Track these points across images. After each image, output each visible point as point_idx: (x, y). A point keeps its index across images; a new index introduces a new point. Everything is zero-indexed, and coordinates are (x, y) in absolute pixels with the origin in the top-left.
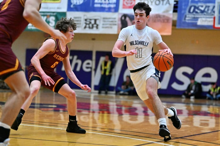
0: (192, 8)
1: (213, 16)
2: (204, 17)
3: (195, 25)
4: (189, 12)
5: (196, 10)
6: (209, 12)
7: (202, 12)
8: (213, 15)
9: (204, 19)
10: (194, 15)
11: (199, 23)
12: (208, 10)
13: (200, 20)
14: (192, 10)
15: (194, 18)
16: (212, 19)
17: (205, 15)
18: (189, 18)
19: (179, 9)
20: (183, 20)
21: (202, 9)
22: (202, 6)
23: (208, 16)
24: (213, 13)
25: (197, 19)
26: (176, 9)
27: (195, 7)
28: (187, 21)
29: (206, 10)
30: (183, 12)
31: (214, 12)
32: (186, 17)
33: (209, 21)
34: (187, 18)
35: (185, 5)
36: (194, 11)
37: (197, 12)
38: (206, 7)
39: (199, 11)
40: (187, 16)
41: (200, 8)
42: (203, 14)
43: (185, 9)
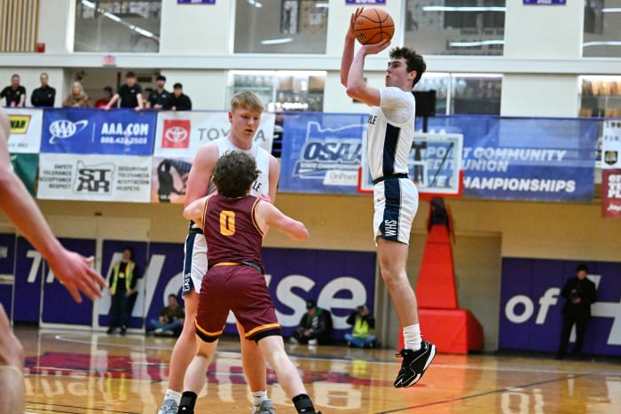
0: (313, 148)
1: (357, 167)
2: (337, 169)
3: (319, 185)
4: (306, 156)
5: (322, 153)
6: (350, 156)
7: (335, 157)
8: (356, 163)
9: (338, 172)
10: (317, 163)
11: (328, 180)
12: (347, 153)
13: (329, 173)
14: (311, 154)
15: (317, 169)
16: (356, 173)
17: (339, 163)
18: (306, 168)
19: (283, 151)
20: (293, 175)
21: (335, 150)
22: (334, 145)
23: (346, 167)
24: (358, 160)
25: (322, 172)
26: (277, 150)
27: (319, 147)
28: (301, 177)
29: (343, 152)
30: (293, 156)
31: (359, 157)
32: (299, 167)
33: (350, 177)
34: (301, 171)
35: (296, 143)
36: (316, 154)
37: (322, 158)
38: (342, 145)
39: (326, 156)
40: (302, 165)
41: (330, 148)
42: (337, 161)
43: (298, 151)
